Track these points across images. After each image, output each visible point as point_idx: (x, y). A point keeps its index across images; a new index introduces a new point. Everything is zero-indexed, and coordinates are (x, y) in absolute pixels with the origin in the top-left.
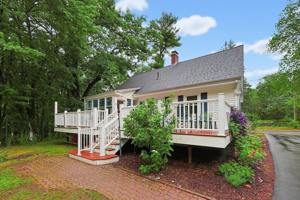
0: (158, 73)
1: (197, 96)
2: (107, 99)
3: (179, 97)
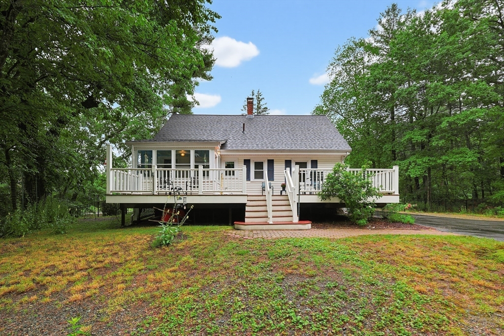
0: (244, 124)
1: (306, 163)
2: (196, 152)
3: (286, 161)
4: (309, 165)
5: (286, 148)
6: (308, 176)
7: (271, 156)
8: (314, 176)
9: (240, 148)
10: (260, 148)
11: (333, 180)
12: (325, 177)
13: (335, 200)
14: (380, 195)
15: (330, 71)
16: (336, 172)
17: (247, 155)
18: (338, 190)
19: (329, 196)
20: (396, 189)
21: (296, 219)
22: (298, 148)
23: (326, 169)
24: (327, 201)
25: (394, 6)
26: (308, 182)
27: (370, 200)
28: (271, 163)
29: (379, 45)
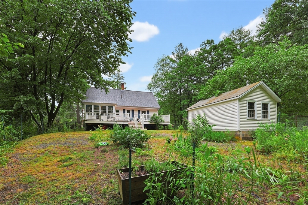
0: (122, 95)
1: (145, 112)
2: (108, 107)
3: (138, 110)
4: (146, 113)
5: (139, 106)
6: (146, 116)
7: (133, 108)
8: (148, 117)
9: (122, 105)
10: (129, 105)
11: (153, 118)
12: (151, 117)
13: (154, 123)
14: (164, 122)
15: (155, 68)
16: (154, 116)
17: (124, 108)
18: (154, 120)
19: (152, 122)
20: (169, 121)
21: (143, 128)
22: (143, 106)
23: (151, 114)
24: (151, 124)
25: (181, 44)
26: (146, 118)
27: (162, 123)
28: (133, 111)
29: (175, 59)
